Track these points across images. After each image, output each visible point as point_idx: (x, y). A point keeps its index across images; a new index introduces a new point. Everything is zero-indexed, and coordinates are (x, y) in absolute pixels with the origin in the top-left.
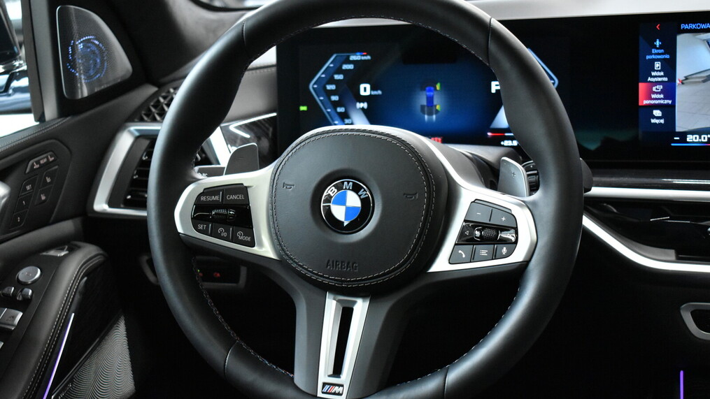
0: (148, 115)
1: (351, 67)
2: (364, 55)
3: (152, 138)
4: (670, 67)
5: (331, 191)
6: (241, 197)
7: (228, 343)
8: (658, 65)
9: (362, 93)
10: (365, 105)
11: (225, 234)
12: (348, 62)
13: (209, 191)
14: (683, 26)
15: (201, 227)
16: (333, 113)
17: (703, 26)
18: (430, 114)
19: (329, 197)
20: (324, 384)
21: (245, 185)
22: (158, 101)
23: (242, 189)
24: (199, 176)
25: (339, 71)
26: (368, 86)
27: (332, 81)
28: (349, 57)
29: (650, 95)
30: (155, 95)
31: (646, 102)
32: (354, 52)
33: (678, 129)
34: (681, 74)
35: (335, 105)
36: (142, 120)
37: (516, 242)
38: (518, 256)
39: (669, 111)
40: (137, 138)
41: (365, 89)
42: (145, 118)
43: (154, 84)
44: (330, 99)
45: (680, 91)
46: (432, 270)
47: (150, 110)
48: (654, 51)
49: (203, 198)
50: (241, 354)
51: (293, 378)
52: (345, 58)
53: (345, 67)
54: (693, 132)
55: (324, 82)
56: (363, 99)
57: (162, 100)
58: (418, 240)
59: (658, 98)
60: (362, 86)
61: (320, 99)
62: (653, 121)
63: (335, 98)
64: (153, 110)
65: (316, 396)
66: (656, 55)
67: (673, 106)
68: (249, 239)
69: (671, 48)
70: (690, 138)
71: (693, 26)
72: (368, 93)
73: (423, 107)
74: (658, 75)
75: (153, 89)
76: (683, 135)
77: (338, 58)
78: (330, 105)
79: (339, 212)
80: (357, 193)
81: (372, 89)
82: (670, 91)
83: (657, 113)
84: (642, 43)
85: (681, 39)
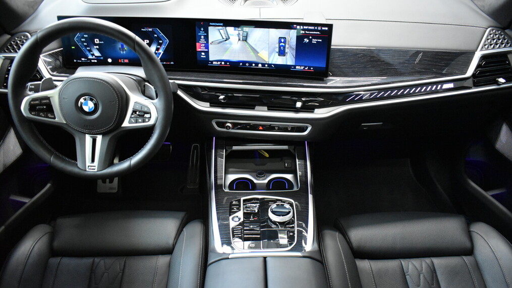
0: (7, 50)
3: (12, 60)
4: (207, 38)
5: (82, 100)
6: (48, 101)
7: (51, 153)
8: (202, 37)
9: (96, 42)
10: (98, 47)
11: (43, 115)
13: (34, 100)
14: (210, 24)
15: (33, 113)
16: (85, 49)
17: (217, 24)
18: (123, 51)
19: (82, 103)
20: (89, 166)
21: (49, 96)
22: (11, 43)
23: (48, 98)
24: (29, 93)
26: (98, 40)
27: (83, 37)
29: (200, 47)
30: (9, 40)
31: (199, 50)
33: (210, 60)
34: (210, 41)
35: (86, 46)
36: (5, 52)
37: (150, 117)
38: (152, 122)
39: (207, 53)
40: (4, 59)
41: (97, 41)
42: (7, 51)
43: (9, 34)
44: (83, 44)
45: (210, 46)
46: (122, 126)
47: (8, 47)
48: (201, 32)
49: (32, 103)
50: (57, 157)
51: (77, 164)
54: (215, 61)
55: (80, 37)
56: (96, 45)
57: (13, 43)
58: (116, 117)
59: (203, 49)
60: (96, 40)
61: (79, 44)
62: (202, 56)
63: (85, 44)
64: (9, 47)
65: (86, 171)
66: (202, 33)
67: (208, 52)
68: (53, 116)
69: (207, 31)
70: (214, 63)
71: (214, 24)
72: (98, 42)
73: (120, 48)
74: (203, 40)
75: (8, 36)
76: (212, 62)
78: (84, 46)
79: (86, 108)
80: (92, 101)
81: (99, 41)
82: (207, 47)
83: (203, 54)
84: (197, 29)
85: (210, 28)
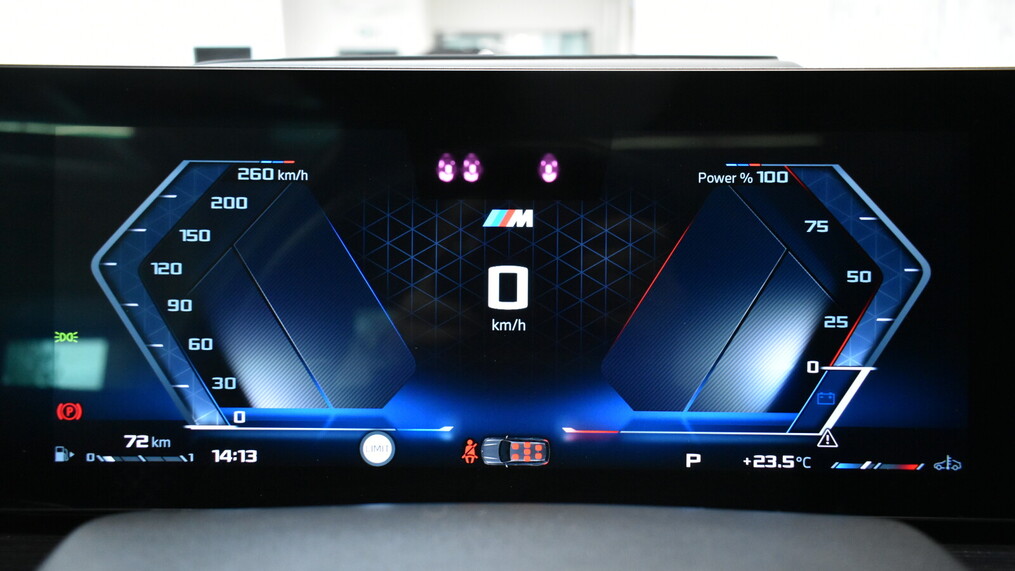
1: (240, 203)
2: (285, 168)
12: (229, 184)
16: (173, 354)
25: (200, 216)
27: (170, 247)
28: (234, 170)
32: (256, 153)
35: (183, 327)
44: (162, 308)
52: (219, 172)
53: (218, 203)
55: (143, 251)
63: (176, 305)
77: (195, 171)
78: (163, 329)
